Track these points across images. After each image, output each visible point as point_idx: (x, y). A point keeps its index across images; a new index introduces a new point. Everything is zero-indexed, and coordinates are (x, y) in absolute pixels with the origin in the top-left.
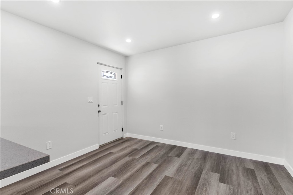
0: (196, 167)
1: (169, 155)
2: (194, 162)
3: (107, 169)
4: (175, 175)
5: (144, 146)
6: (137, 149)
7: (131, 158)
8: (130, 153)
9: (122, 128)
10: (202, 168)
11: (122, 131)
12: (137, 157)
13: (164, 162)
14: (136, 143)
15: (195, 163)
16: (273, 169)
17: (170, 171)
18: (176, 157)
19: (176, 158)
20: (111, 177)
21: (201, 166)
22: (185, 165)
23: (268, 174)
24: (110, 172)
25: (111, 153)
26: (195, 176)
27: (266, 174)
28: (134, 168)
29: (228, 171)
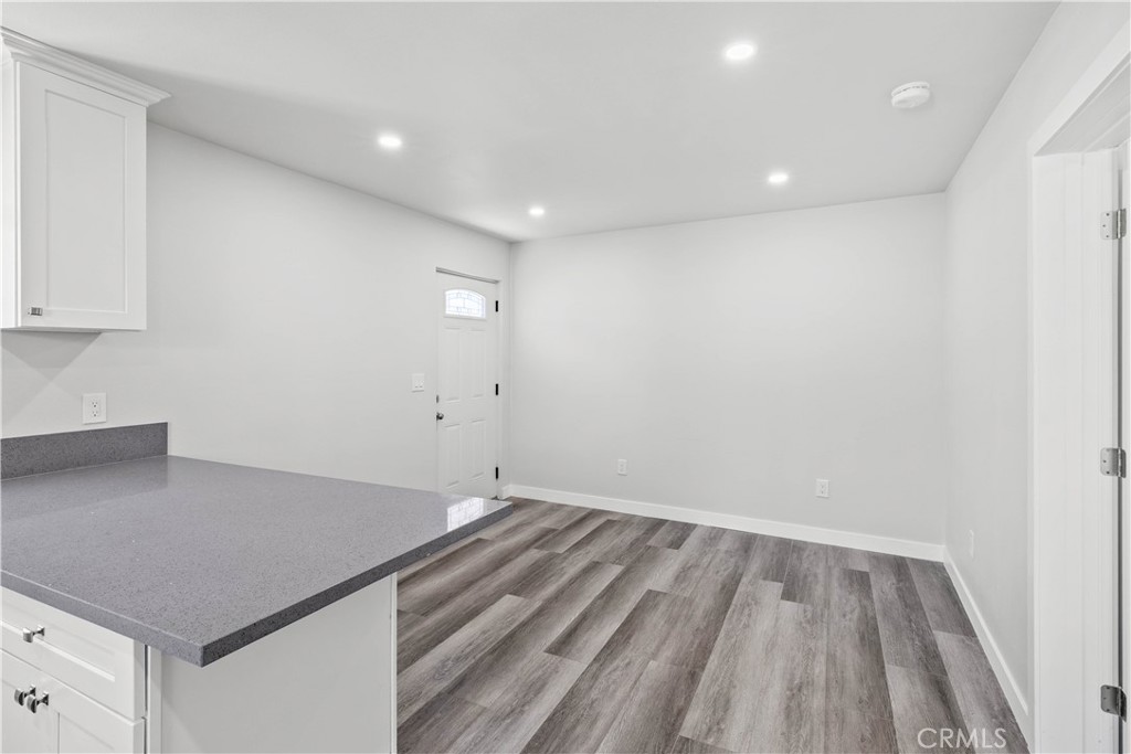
0: (725, 570)
1: (648, 544)
2: (717, 560)
3: (489, 578)
4: (672, 587)
5: (572, 521)
6: (554, 530)
7: (545, 552)
8: (536, 541)
9: (497, 469)
10: (740, 571)
11: (497, 477)
12: (561, 550)
13: (639, 560)
14: (544, 515)
15: (721, 560)
16: (914, 572)
17: (659, 578)
18: (669, 547)
19: (670, 550)
20: (508, 596)
21: (737, 567)
22: (696, 566)
23: (899, 581)
24: (500, 586)
25: (479, 540)
26: (723, 588)
27: (894, 581)
28: (561, 577)
29: (806, 577)
